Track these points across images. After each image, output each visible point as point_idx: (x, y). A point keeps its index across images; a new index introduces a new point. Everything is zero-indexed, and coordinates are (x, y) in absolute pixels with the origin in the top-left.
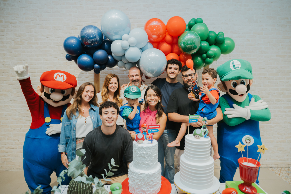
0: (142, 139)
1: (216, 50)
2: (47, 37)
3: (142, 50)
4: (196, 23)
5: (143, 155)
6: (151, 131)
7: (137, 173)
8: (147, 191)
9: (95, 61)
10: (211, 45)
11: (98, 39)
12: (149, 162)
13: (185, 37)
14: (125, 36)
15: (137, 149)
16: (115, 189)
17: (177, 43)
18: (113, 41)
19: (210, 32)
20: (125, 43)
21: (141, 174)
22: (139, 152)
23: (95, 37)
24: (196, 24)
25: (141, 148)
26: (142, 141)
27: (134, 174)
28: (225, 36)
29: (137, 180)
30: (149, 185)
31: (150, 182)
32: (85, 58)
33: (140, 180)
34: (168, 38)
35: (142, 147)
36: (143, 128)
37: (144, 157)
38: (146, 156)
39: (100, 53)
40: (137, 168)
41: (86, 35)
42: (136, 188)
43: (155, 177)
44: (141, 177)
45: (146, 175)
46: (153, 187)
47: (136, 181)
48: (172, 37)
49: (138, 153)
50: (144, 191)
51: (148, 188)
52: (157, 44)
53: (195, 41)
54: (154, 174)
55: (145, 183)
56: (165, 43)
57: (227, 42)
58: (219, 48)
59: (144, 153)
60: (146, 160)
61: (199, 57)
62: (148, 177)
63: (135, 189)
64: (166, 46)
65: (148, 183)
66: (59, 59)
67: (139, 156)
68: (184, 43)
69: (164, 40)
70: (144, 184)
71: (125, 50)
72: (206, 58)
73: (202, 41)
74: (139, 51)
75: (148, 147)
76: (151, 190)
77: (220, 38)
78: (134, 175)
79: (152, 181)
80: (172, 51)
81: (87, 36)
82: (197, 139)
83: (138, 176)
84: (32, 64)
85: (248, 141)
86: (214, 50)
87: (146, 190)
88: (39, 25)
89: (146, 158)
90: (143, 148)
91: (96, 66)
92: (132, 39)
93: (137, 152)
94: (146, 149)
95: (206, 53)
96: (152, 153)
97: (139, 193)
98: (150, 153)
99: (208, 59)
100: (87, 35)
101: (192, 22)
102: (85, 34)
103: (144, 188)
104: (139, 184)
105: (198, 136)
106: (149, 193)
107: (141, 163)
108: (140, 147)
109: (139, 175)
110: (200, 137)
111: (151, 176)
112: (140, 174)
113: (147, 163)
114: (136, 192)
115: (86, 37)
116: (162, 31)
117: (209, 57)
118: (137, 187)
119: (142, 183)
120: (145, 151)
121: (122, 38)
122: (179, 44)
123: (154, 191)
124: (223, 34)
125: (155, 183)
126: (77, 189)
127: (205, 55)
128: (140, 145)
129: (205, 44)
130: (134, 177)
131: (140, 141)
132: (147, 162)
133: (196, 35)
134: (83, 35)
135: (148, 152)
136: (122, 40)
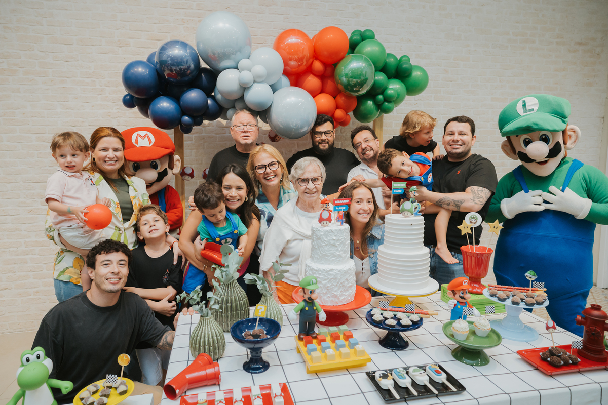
0: (327, 220)
1: (398, 86)
2: (67, 61)
4: (363, 39)
5: (332, 242)
6: (337, 208)
7: (324, 270)
8: (341, 295)
9: (185, 110)
10: (389, 78)
11: (192, 66)
12: (341, 252)
13: (348, 64)
14: (243, 63)
15: (322, 234)
16: (311, 283)
17: (332, 76)
18: (221, 71)
19: (389, 55)
20: (246, 76)
21: (332, 270)
22: (327, 238)
23: (187, 63)
24: (363, 41)
25: (329, 232)
26: (328, 222)
27: (320, 272)
28: (413, 62)
29: (325, 280)
30: (343, 286)
31: (344, 282)
32: (165, 105)
33: (330, 280)
34: (318, 66)
35: (331, 230)
36: (324, 204)
37: (334, 245)
38: (337, 244)
39: (193, 96)
40: (322, 264)
41: (170, 58)
42: (323, 293)
43: (351, 275)
44: (331, 275)
45: (339, 271)
46: (347, 290)
47: (322, 282)
48: (325, 64)
49: (325, 241)
50: (336, 296)
51: (341, 291)
52: (296, 78)
53: (366, 72)
54: (350, 269)
55: (338, 283)
56: (311, 75)
58: (403, 84)
59: (335, 238)
60: (337, 250)
61: (370, 101)
62: (342, 275)
63: (322, 295)
64: (312, 81)
65: (341, 283)
66: (93, 106)
67: (326, 245)
68: (346, 75)
69: (309, 70)
70: (337, 285)
71: (246, 89)
72: (383, 103)
73: (376, 71)
74: (269, 91)
75: (340, 230)
76: (346, 294)
77: (404, 66)
78: (320, 274)
79: (347, 280)
80: (322, 91)
81: (170, 60)
82: (406, 217)
83: (326, 274)
84: (35, 117)
85: (473, 221)
86: (394, 87)
87: (339, 293)
88: (47, 35)
89: (337, 247)
90: (332, 232)
91: (186, 118)
92: (259, 69)
93: (323, 238)
94: (336, 234)
95: (382, 93)
96: (345, 239)
97: (328, 299)
98: (342, 239)
99: (386, 103)
100: (172, 59)
101: (357, 38)
102: (168, 58)
103: (336, 291)
104: (328, 287)
105: (407, 213)
106: (342, 298)
107: (329, 254)
108: (327, 231)
109: (327, 272)
110: (410, 214)
111: (345, 272)
112: (329, 271)
113: (339, 255)
114: (324, 299)
115: (170, 62)
116: (307, 53)
117: (388, 99)
118: (324, 291)
119: (333, 284)
120: (335, 236)
121: (239, 66)
122: (337, 78)
123: (349, 295)
124: (409, 60)
125: (350, 284)
126: (231, 302)
127: (380, 97)
128: (327, 228)
129: (381, 77)
130: (320, 276)
131: (325, 222)
132: (338, 253)
133: (366, 60)
134: (164, 58)
135: (340, 237)
136: (238, 69)
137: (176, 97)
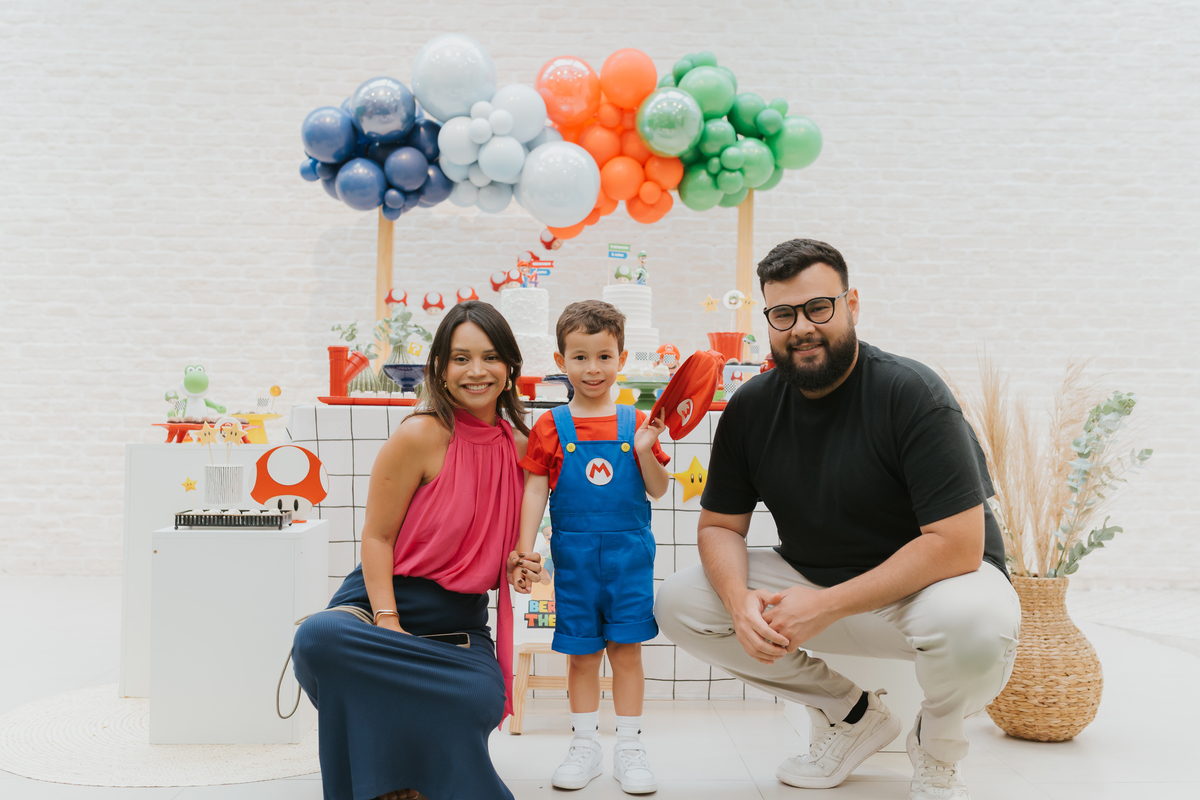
0: (517, 280)
3: (529, 146)
4: (694, 67)
9: (391, 181)
14: (481, 106)
17: (633, 130)
18: (444, 122)
20: (481, 126)
26: (518, 283)
32: (361, 171)
34: (608, 112)
39: (404, 157)
48: (621, 111)
52: (573, 131)
56: (600, 128)
57: (793, 126)
58: (766, 146)
60: (525, 313)
61: (702, 171)
62: (527, 341)
64: (600, 137)
67: (512, 307)
69: (594, 120)
71: (481, 146)
72: (720, 173)
73: (705, 118)
74: (520, 150)
80: (621, 153)
82: (623, 284)
85: (733, 301)
86: (750, 147)
90: (519, 293)
91: (393, 193)
92: (500, 114)
93: (509, 300)
94: (524, 295)
95: (719, 155)
99: (726, 174)
100: (374, 104)
101: (685, 64)
105: (623, 279)
110: (627, 280)
117: (730, 167)
121: (473, 112)
122: (639, 131)
127: (716, 163)
131: (513, 283)
136: (469, 116)
137: (380, 162)
